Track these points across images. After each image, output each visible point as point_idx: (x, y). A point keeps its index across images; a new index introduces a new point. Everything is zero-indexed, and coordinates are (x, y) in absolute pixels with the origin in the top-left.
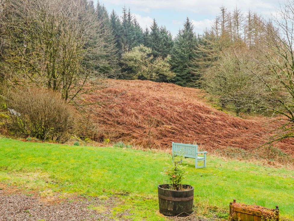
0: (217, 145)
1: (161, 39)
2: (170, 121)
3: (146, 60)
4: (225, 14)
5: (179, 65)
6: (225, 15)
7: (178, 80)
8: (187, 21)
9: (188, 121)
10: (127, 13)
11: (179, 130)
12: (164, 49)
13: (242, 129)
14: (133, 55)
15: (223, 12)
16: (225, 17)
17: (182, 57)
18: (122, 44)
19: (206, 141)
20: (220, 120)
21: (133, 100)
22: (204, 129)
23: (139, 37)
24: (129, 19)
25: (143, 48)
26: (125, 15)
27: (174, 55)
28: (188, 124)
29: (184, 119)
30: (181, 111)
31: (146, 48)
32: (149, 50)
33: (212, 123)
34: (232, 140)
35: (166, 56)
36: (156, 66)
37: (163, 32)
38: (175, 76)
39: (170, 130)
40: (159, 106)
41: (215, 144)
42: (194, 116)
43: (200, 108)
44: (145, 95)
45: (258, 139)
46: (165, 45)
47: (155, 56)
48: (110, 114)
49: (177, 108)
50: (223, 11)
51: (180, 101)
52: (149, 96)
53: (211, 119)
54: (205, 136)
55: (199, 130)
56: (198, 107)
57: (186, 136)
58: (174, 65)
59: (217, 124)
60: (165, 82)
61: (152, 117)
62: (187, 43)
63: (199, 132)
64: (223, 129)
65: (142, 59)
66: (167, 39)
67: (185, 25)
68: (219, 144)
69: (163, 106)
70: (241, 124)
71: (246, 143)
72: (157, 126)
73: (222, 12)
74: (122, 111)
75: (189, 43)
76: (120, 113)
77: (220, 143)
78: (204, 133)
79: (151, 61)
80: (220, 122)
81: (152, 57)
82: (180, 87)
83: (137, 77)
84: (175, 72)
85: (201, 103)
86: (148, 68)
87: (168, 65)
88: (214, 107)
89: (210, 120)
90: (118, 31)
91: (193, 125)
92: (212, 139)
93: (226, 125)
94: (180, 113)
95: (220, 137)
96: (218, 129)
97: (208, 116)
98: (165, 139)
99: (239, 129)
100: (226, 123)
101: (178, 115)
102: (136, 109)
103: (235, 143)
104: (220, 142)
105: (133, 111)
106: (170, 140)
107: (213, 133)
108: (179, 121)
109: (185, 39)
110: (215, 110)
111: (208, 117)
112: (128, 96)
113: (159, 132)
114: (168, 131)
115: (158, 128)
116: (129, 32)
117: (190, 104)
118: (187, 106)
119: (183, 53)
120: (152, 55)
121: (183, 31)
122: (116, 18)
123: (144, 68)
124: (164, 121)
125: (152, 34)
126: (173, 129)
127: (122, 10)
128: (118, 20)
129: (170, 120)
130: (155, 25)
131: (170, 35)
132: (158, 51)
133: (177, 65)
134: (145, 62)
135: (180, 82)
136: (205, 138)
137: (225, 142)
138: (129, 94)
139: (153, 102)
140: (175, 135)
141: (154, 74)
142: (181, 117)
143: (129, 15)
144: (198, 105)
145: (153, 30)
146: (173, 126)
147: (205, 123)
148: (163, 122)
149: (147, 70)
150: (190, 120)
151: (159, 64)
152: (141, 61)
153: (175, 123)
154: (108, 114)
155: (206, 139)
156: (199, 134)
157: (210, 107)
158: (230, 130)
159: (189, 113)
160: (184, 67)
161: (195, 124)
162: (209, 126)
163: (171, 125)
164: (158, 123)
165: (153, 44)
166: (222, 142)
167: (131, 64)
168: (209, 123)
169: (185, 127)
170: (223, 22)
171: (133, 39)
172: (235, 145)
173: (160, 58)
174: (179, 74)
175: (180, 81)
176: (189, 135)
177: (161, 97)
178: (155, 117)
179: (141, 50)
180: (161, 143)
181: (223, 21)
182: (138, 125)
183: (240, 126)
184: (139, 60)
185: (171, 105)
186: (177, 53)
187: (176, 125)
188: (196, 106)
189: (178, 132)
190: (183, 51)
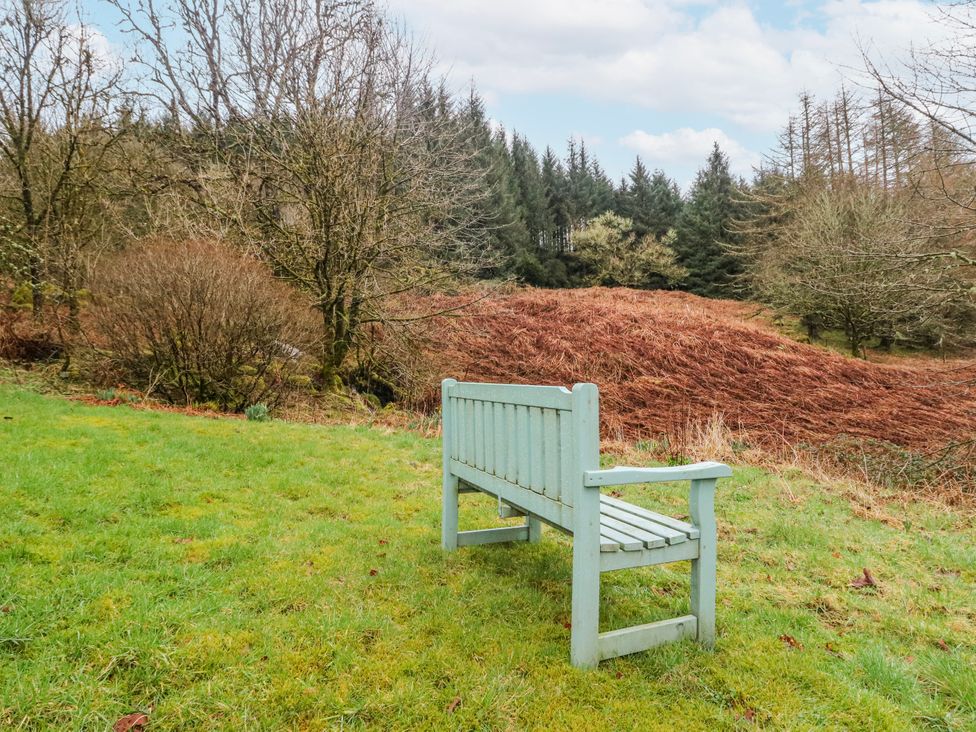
0: (798, 429)
1: (654, 197)
2: (660, 366)
3: (620, 244)
4: (810, 108)
5: (696, 251)
6: (812, 110)
7: (695, 285)
8: (714, 149)
9: (712, 366)
10: (577, 150)
11: (685, 388)
12: (660, 219)
13: (873, 389)
14: (589, 236)
15: (806, 104)
16: (810, 115)
17: (704, 233)
18: (569, 216)
19: (763, 418)
20: (805, 364)
21: (571, 321)
22: (758, 387)
23: (604, 199)
24: (583, 163)
25: (613, 218)
26: (573, 155)
27: (685, 230)
28: (712, 375)
29: (702, 361)
30: (693, 344)
31: (620, 220)
32: (626, 223)
33: (783, 373)
34: (847, 417)
35: (665, 233)
36: (643, 256)
37: (660, 181)
38: (687, 275)
39: (657, 388)
40: (635, 332)
41: (795, 428)
42: (729, 355)
43: (747, 336)
44: (604, 310)
45: (932, 414)
46: (663, 210)
47: (640, 234)
48: (505, 353)
49: (682, 337)
50: (806, 101)
51: (692, 323)
52: (614, 312)
53: (778, 363)
54: (760, 405)
55: (744, 390)
56: (742, 333)
57: (705, 405)
58: (686, 251)
59: (795, 375)
60: (663, 289)
61: (611, 355)
62: (715, 199)
63: (741, 394)
64: (816, 387)
65: (609, 243)
66: (668, 195)
67: (710, 159)
68: (805, 427)
69: (646, 332)
70: (870, 373)
71: (894, 426)
72: (624, 378)
73: (802, 103)
74: (539, 344)
75: (719, 199)
76: (533, 350)
77: (809, 426)
78: (757, 398)
79: (632, 247)
80: (806, 370)
81: (632, 238)
82: (699, 298)
83: (600, 282)
84: (687, 267)
85: (751, 327)
86: (623, 262)
87: (670, 251)
88: (788, 334)
89: (774, 364)
90: (558, 190)
91: (725, 378)
92: (781, 413)
93: (825, 377)
94: (690, 347)
95: (808, 408)
96: (800, 386)
97: (771, 353)
98: (640, 412)
99: (865, 388)
100: (826, 371)
101: (683, 352)
102: (572, 339)
103: (858, 424)
104: (808, 422)
105: (566, 344)
106: (655, 415)
107: (785, 397)
108: (686, 366)
109: (709, 191)
110: (788, 341)
111: (771, 358)
112: (560, 314)
113: (626, 393)
114: (652, 392)
115: (625, 383)
116: (581, 190)
117: (720, 329)
118: (712, 332)
119: (706, 223)
120: (633, 234)
121: (706, 174)
122: (554, 163)
123: (615, 261)
124: (642, 366)
125: (634, 190)
126: (667, 387)
127: (567, 146)
128: (559, 168)
129: (661, 364)
130: (640, 169)
131: (675, 187)
132: (647, 224)
133: (691, 251)
134: (618, 249)
135: (700, 289)
136: (761, 411)
137: (825, 421)
138: (565, 309)
139: (621, 324)
140: (672, 403)
141: (638, 274)
142: (692, 357)
143: (582, 155)
144: (742, 329)
145: (635, 180)
146: (668, 378)
147: (762, 372)
148: (641, 369)
149: (621, 265)
150: (718, 364)
151: (650, 251)
152: (608, 247)
153: (674, 371)
154: (502, 351)
155: (765, 414)
156: (742, 399)
157: (775, 334)
158: (837, 388)
159: (715, 347)
160: (709, 255)
161: (733, 374)
162: (772, 380)
163: (663, 376)
164: (628, 371)
165: (637, 209)
166: (814, 422)
167: (586, 254)
168: (773, 371)
169: (701, 382)
170: (808, 128)
171: (590, 203)
172: (857, 430)
173: (650, 238)
174: (696, 271)
175: (699, 286)
176: (713, 402)
177: (646, 315)
178: (619, 356)
179: (608, 224)
180: (626, 423)
181: (805, 125)
182: (570, 376)
183: (866, 380)
184: (604, 243)
185: (669, 331)
186: (691, 224)
187: (678, 376)
188: (736, 333)
189: (680, 395)
190: (706, 218)
